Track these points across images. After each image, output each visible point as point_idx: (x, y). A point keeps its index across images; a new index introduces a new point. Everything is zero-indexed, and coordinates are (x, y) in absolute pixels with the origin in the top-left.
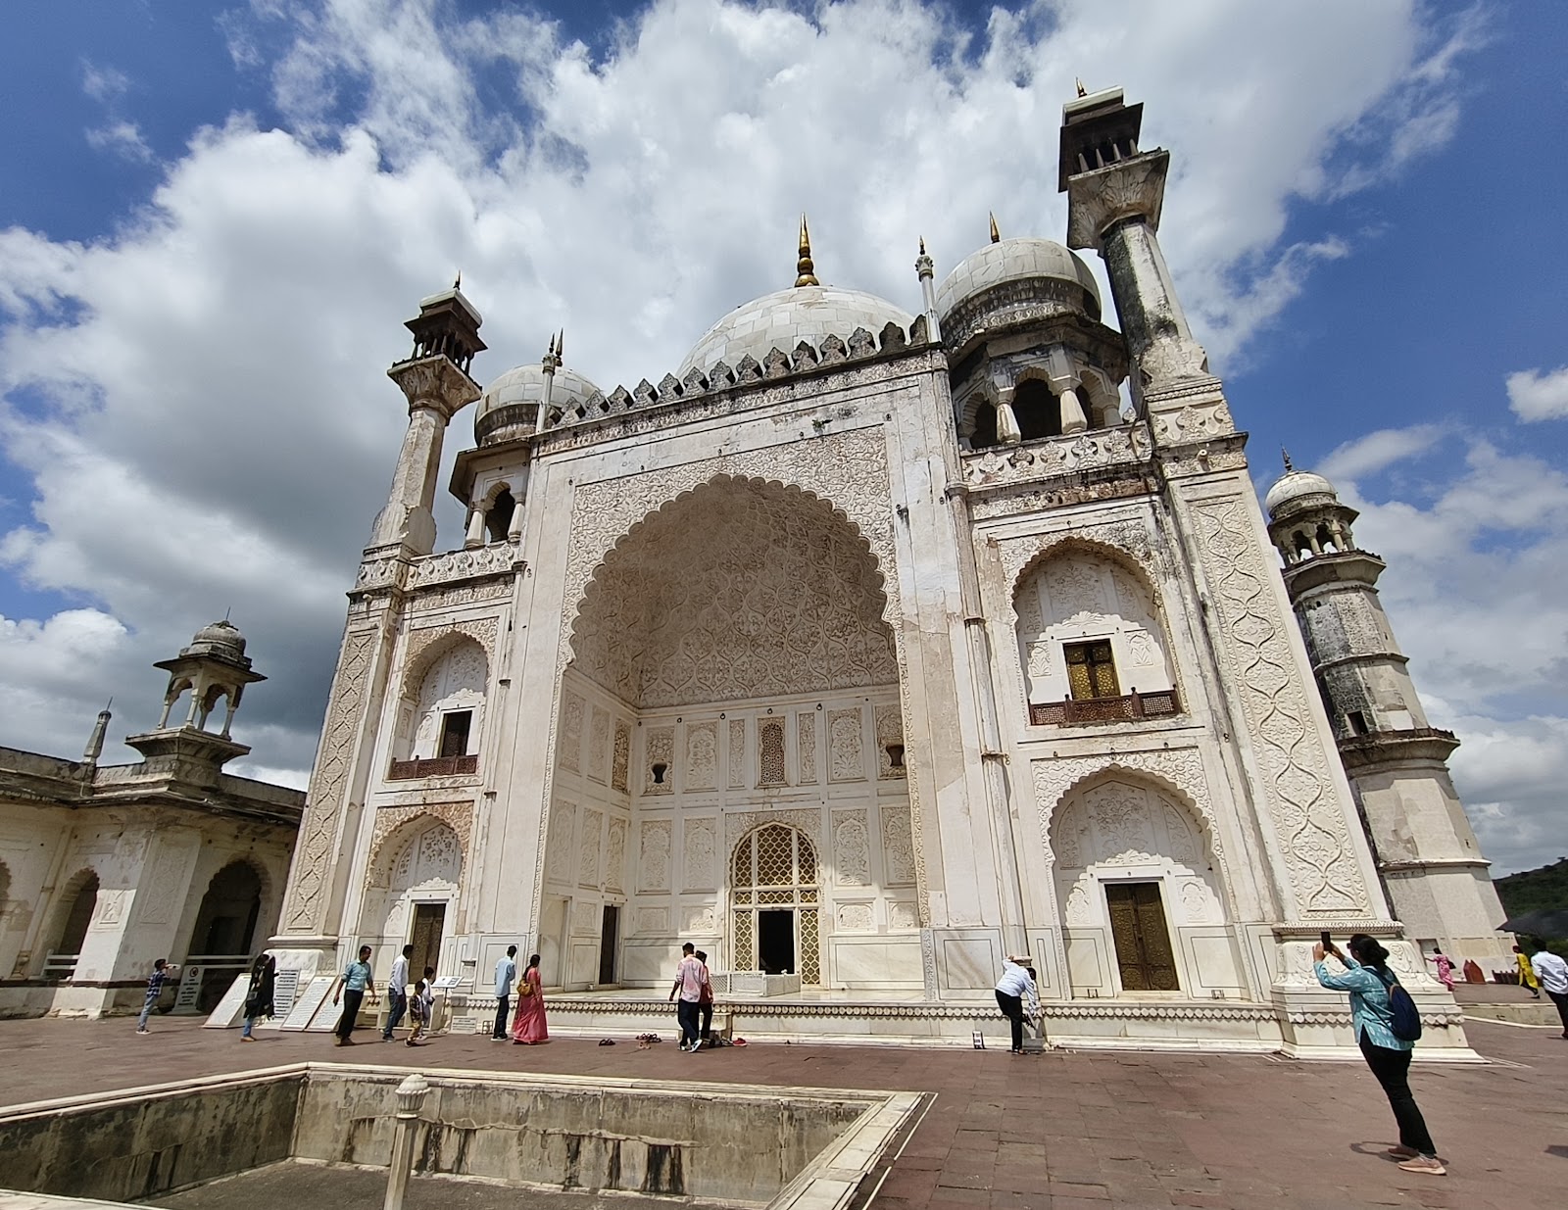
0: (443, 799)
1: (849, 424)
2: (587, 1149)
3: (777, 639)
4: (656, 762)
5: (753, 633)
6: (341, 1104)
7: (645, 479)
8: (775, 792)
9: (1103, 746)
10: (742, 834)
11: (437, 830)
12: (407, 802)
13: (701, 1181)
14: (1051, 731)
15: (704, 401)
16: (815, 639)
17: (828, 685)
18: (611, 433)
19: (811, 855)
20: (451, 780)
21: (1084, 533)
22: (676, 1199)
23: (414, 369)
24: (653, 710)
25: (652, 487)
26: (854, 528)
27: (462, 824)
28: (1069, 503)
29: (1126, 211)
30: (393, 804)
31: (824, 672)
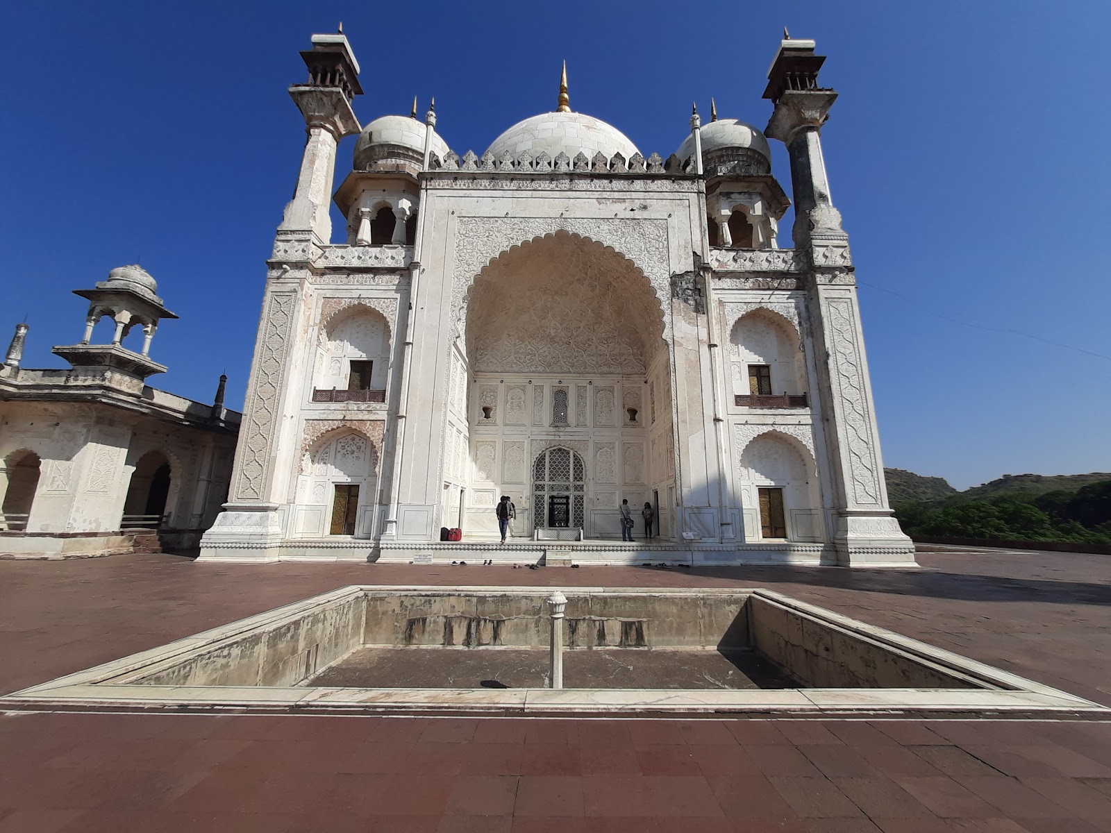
0: (360, 417)
1: (645, 214)
2: (582, 627)
3: (567, 340)
4: (485, 405)
5: (553, 334)
6: (398, 610)
7: (509, 222)
8: (562, 429)
9: (770, 420)
10: (540, 452)
11: (349, 438)
12: (330, 418)
13: (654, 638)
14: (745, 409)
15: (553, 177)
16: (590, 343)
17: (596, 371)
18: (483, 184)
19: (581, 465)
20: (366, 405)
21: (769, 306)
22: (641, 648)
23: (314, 93)
24: (486, 374)
25: (514, 229)
26: (648, 280)
27: (376, 434)
28: (764, 288)
29: (809, 122)
30: (319, 418)
31: (594, 363)
